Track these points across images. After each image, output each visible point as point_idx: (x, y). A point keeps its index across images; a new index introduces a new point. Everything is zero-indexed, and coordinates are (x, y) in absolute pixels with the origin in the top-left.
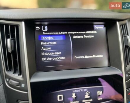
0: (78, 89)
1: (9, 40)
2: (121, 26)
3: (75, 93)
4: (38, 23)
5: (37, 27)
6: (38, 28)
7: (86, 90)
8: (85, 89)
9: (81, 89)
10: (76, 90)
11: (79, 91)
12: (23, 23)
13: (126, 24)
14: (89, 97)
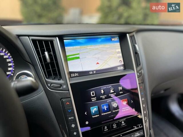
0: (105, 87)
3: (103, 89)
7: (111, 86)
8: (109, 86)
9: (107, 86)
10: (103, 87)
11: (106, 87)
12: (57, 38)
13: (134, 36)
14: (113, 92)
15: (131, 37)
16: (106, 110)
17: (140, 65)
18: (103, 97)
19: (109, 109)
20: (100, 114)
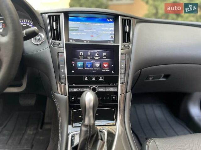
1: (54, 23)
7: (97, 52)
10: (90, 51)
11: (92, 51)
12: (63, 14)
13: (130, 20)
14: (98, 55)
16: (89, 66)
18: (89, 58)
19: (91, 67)
20: (84, 68)
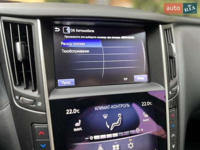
1: (18, 45)
2: (165, 31)
4: (57, 22)
5: (56, 28)
6: (58, 30)
13: (170, 29)
15: (165, 30)
17: (175, 77)
